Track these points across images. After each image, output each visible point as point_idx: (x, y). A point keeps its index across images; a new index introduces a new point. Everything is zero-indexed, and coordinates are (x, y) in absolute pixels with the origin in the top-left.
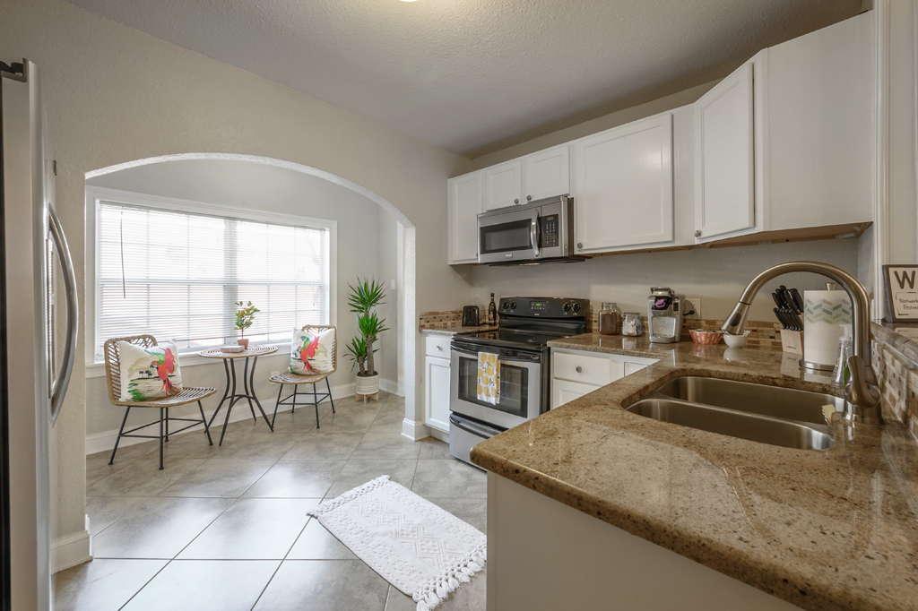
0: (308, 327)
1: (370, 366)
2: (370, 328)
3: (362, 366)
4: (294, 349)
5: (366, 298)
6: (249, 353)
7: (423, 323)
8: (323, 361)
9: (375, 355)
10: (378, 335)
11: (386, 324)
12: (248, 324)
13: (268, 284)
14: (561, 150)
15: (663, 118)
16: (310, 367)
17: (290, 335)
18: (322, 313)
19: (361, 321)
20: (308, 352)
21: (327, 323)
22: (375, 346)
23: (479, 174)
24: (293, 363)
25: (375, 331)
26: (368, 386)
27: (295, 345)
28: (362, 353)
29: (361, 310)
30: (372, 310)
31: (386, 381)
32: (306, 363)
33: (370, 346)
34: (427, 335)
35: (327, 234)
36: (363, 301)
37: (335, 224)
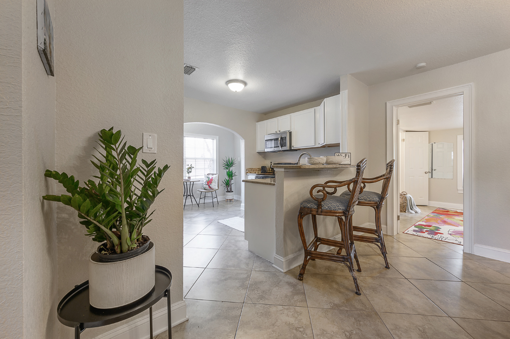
0: (209, 174)
1: (231, 189)
2: (230, 175)
3: (228, 189)
4: (205, 181)
5: (229, 164)
6: (191, 180)
7: (247, 171)
8: (214, 185)
9: (232, 185)
10: (233, 178)
11: (236, 174)
12: (191, 172)
13: (195, 159)
14: (288, 116)
15: (312, 110)
16: (210, 187)
17: (203, 177)
18: (213, 170)
19: (227, 173)
20: (209, 182)
21: (215, 173)
22: (232, 182)
23: (265, 122)
24: (205, 186)
25: (232, 176)
26: (230, 196)
27: (205, 180)
28: (228, 184)
29: (227, 168)
30: (231, 169)
31: (237, 196)
32: (209, 186)
33: (231, 182)
34: (248, 175)
35: (215, 141)
36: (228, 165)
37: (218, 137)
